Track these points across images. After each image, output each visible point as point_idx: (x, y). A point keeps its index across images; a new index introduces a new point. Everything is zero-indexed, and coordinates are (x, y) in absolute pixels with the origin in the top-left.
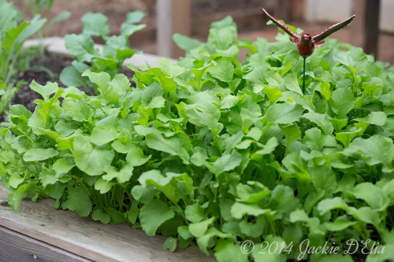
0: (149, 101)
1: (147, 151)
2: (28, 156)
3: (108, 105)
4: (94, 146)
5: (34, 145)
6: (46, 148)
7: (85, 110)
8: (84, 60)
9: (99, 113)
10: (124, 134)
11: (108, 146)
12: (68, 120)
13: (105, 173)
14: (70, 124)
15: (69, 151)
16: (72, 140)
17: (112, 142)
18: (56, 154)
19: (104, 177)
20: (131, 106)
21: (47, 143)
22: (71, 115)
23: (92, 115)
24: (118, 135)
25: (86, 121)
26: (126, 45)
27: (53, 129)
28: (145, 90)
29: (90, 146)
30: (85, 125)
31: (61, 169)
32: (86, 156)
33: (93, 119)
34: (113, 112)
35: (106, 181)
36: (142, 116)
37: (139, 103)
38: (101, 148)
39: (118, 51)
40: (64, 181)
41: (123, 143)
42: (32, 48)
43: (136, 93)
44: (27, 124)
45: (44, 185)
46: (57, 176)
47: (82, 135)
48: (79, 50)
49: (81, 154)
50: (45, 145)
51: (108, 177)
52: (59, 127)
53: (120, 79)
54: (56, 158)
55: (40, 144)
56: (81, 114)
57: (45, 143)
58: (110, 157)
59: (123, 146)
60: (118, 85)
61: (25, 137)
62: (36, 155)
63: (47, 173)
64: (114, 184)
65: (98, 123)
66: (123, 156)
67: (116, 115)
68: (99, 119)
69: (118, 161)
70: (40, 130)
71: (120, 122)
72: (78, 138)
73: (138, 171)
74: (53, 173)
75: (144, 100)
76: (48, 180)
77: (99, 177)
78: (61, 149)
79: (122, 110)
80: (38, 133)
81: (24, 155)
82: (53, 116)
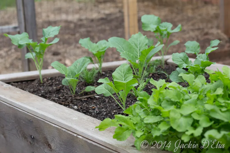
0: (215, 90)
1: (211, 119)
2: (147, 120)
3: (193, 92)
4: (182, 115)
5: (150, 114)
6: (157, 116)
7: (178, 95)
8: (183, 67)
9: (187, 97)
10: (199, 109)
11: (190, 116)
12: (169, 100)
13: (187, 131)
14: (170, 103)
15: (168, 118)
16: (169, 112)
17: (192, 113)
18: (162, 119)
19: (187, 133)
20: (206, 93)
21: (157, 113)
22: (170, 98)
23: (182, 98)
24: (196, 109)
25: (179, 101)
26: (207, 59)
27: (160, 105)
28: (213, 84)
29: (180, 115)
30: (178, 104)
31: (163, 128)
32: (177, 121)
33: (183, 100)
34: (194, 96)
35: (187, 135)
36: (210, 99)
37: (210, 91)
38: (186, 117)
39: (202, 62)
40: (164, 134)
41: (198, 114)
42: (157, 61)
43: (208, 86)
44: (147, 102)
45: (154, 136)
46: (161, 131)
47: (175, 109)
48: (180, 61)
49: (174, 119)
50: (157, 114)
51: (189, 133)
52: (164, 104)
53: (201, 78)
54: (161, 121)
55: (154, 113)
56: (176, 97)
57: (156, 113)
58: (191, 122)
59: (198, 115)
60: (199, 81)
61: (146, 110)
62: (151, 119)
63: (155, 129)
64: (192, 137)
65: (185, 102)
66: (198, 121)
67: (196, 98)
68: (186, 100)
69: (195, 124)
70: (154, 106)
71: (198, 102)
72: (173, 111)
73: (205, 130)
74: (159, 130)
75: (213, 90)
76: (156, 133)
77: (183, 133)
78: (164, 116)
79: (199, 95)
80: (153, 107)
81: (145, 119)
82: (161, 98)
